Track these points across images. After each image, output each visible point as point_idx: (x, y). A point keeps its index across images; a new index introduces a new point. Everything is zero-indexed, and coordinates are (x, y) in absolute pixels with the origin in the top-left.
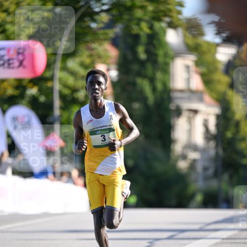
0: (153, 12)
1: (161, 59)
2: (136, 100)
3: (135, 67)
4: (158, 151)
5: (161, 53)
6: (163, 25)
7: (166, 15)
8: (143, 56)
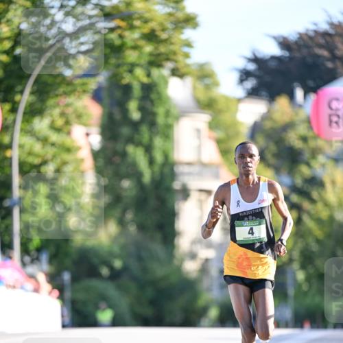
0: (151, 54)
1: (160, 120)
2: (127, 176)
3: (125, 131)
4: (158, 248)
5: (160, 111)
6: (165, 72)
7: (168, 59)
8: (136, 115)
